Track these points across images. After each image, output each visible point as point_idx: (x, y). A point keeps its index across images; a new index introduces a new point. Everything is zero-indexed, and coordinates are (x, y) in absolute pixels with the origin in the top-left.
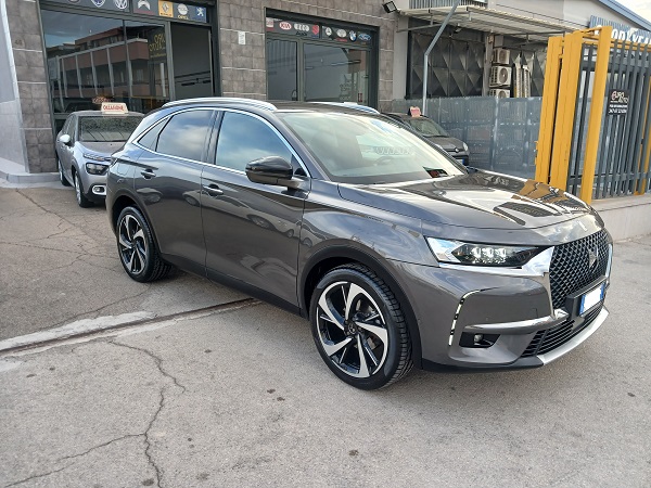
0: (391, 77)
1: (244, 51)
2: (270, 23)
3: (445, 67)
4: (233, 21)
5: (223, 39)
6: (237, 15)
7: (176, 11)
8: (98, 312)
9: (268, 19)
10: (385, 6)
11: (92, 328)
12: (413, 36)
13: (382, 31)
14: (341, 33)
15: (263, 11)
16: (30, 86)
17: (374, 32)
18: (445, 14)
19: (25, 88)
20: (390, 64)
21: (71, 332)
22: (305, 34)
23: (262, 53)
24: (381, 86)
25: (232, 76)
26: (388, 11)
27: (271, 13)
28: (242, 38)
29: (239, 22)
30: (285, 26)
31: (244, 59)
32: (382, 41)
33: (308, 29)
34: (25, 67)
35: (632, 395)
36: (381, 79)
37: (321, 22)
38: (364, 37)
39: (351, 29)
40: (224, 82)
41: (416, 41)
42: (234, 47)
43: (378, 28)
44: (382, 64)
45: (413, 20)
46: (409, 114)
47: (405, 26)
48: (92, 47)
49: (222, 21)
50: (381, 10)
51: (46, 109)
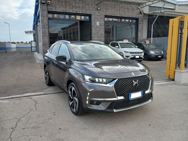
0: (142, 32)
1: (98, 27)
2: (106, 19)
3: (161, 28)
4: (95, 19)
5: (93, 24)
6: (97, 18)
7: (81, 18)
8: (33, 92)
9: (105, 18)
10: (140, 12)
11: (29, 95)
12: (150, 20)
13: (139, 19)
14: (127, 20)
15: (104, 16)
16: (45, 38)
17: (137, 19)
18: (158, 13)
19: (44, 39)
20: (142, 28)
21: (24, 96)
22: (116, 21)
23: (103, 27)
24: (139, 35)
25: (95, 34)
26: (141, 13)
27: (106, 16)
28: (98, 24)
29: (97, 20)
30: (111, 19)
31: (98, 29)
32: (139, 22)
33: (117, 20)
34: (44, 34)
35: (150, 125)
36: (139, 33)
37: (121, 18)
38: (134, 21)
39: (130, 19)
40: (93, 36)
41: (150, 21)
42: (95, 26)
43: (138, 18)
44: (140, 28)
45: (149, 15)
46: (145, 42)
47: (147, 17)
48: (72, 27)
49: (93, 19)
50: (139, 13)
51: (48, 43)
